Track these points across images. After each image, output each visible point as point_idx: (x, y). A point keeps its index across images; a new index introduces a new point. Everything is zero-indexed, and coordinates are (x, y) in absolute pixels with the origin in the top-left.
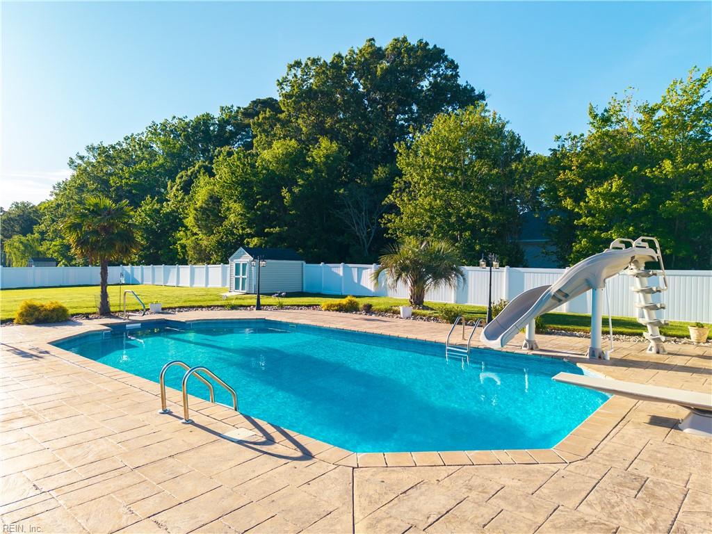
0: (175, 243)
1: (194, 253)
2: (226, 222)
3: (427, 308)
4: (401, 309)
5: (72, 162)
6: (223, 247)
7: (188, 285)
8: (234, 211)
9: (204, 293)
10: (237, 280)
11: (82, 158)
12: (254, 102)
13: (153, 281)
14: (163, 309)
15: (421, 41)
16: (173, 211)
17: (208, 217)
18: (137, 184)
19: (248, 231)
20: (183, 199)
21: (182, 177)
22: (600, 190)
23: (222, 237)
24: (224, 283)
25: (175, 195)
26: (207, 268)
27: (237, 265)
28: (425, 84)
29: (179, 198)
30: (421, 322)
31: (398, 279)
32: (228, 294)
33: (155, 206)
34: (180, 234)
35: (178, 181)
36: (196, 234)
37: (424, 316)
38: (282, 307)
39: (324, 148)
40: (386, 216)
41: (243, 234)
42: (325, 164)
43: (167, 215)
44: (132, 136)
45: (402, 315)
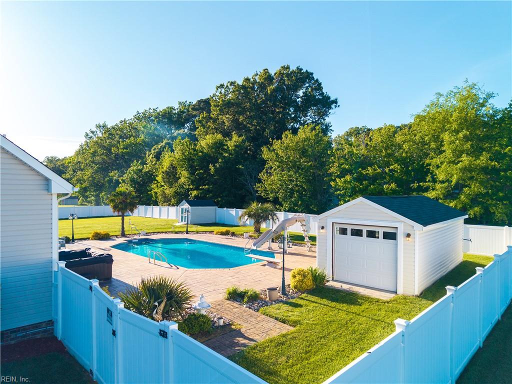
0: (151, 191)
1: (162, 198)
2: (179, 181)
4: (245, 234)
5: (87, 135)
6: (178, 195)
7: (158, 217)
8: (184, 176)
9: (165, 223)
10: (182, 217)
11: (93, 132)
12: (199, 101)
13: (139, 214)
14: (146, 233)
15: (298, 68)
16: (150, 171)
17: (170, 176)
18: (128, 152)
19: (191, 187)
20: (156, 164)
21: (155, 149)
22: (343, 179)
23: (177, 189)
24: (177, 217)
25: (151, 161)
26: (168, 208)
27: (182, 209)
29: (154, 163)
32: (177, 224)
33: (139, 167)
34: (154, 186)
35: (153, 152)
36: (163, 186)
38: (198, 232)
39: (235, 140)
41: (189, 188)
42: (234, 150)
43: (146, 173)
44: (124, 120)
45: (244, 237)
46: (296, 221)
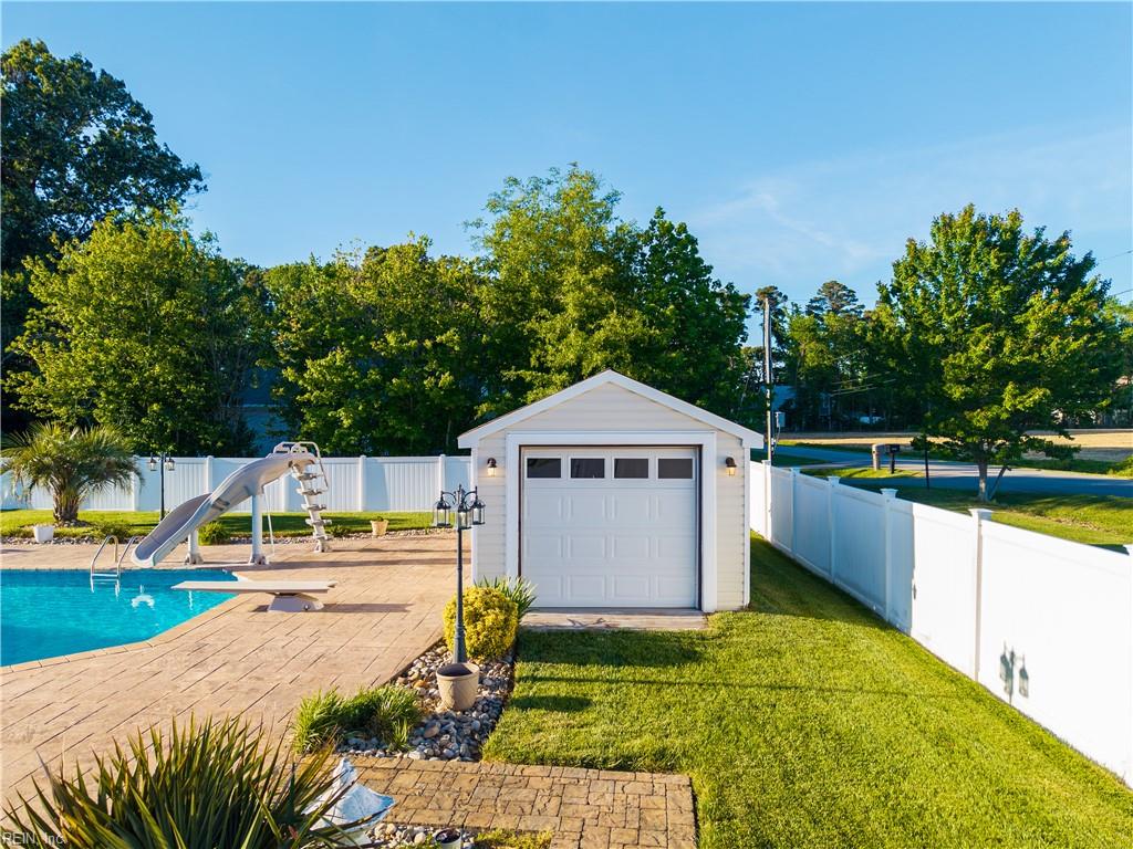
3: (84, 524)
4: (35, 530)
15: (76, 59)
22: (323, 362)
28: (92, 132)
30: (68, 545)
31: (33, 484)
37: (75, 536)
40: (13, 376)
45: (36, 539)
46: (290, 464)
